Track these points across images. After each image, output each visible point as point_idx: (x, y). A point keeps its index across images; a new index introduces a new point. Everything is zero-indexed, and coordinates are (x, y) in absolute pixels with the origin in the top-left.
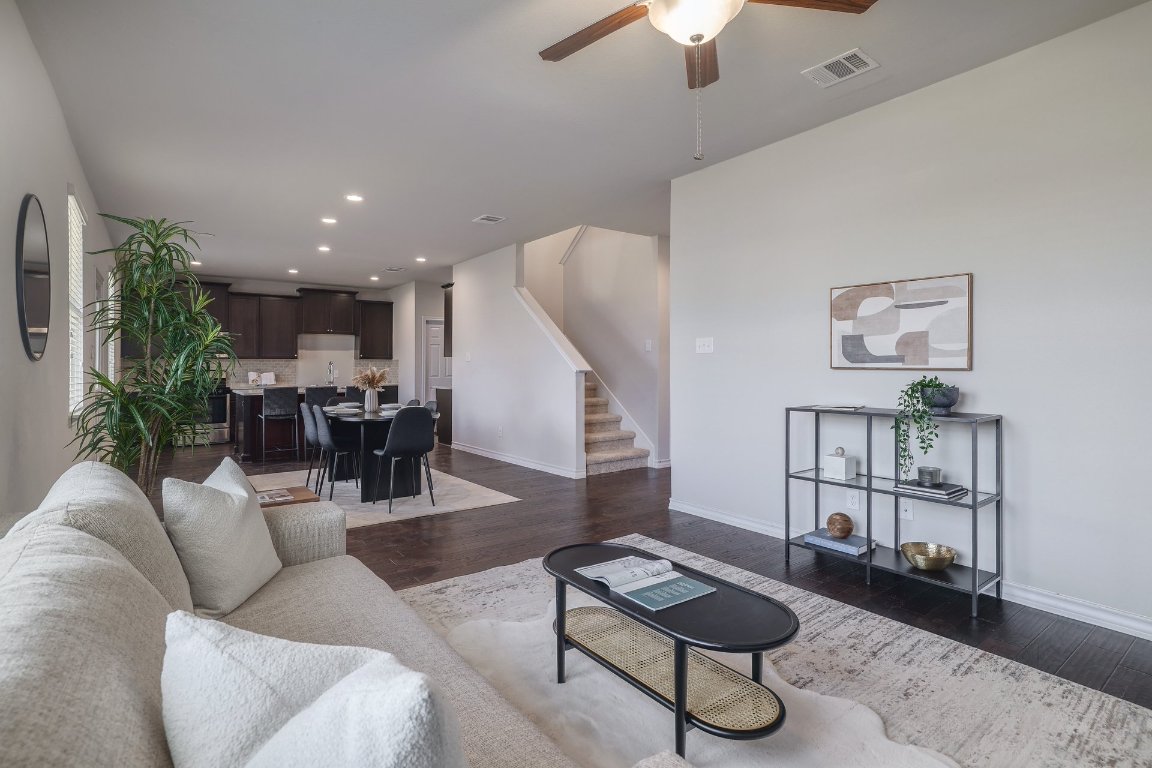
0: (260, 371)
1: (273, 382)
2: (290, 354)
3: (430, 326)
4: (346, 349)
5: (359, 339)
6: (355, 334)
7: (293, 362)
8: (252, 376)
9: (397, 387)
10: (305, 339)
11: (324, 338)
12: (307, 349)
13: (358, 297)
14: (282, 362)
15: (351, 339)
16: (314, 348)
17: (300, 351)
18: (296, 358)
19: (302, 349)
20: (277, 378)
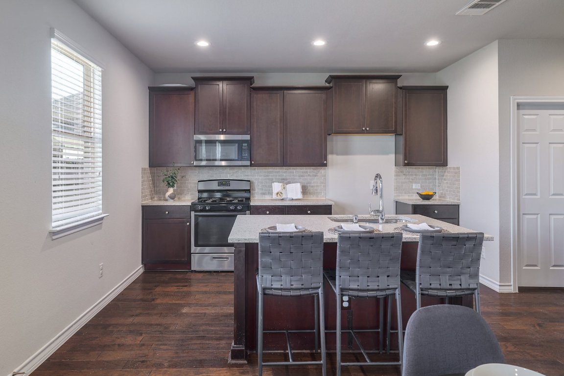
0: (285, 182)
1: (300, 196)
2: (319, 161)
3: (522, 112)
4: (384, 152)
5: (401, 139)
6: (397, 133)
7: (322, 171)
8: (277, 187)
9: (458, 205)
10: (336, 141)
11: (358, 140)
12: (337, 154)
13: (400, 83)
14: (310, 171)
15: (389, 140)
16: (346, 152)
17: (330, 157)
18: (326, 165)
19: (332, 153)
20: (305, 190)
